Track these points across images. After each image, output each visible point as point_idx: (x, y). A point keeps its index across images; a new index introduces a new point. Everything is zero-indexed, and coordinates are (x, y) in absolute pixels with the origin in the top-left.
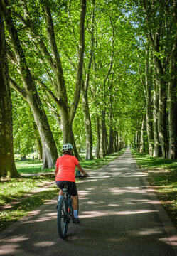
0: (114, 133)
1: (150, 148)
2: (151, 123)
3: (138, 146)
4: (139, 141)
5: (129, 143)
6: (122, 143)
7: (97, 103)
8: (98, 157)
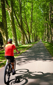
0: (37, 36)
1: (46, 40)
2: (46, 34)
3: (43, 39)
4: (43, 38)
5: (41, 38)
6: (39, 38)
7: (33, 30)
8: (34, 42)
